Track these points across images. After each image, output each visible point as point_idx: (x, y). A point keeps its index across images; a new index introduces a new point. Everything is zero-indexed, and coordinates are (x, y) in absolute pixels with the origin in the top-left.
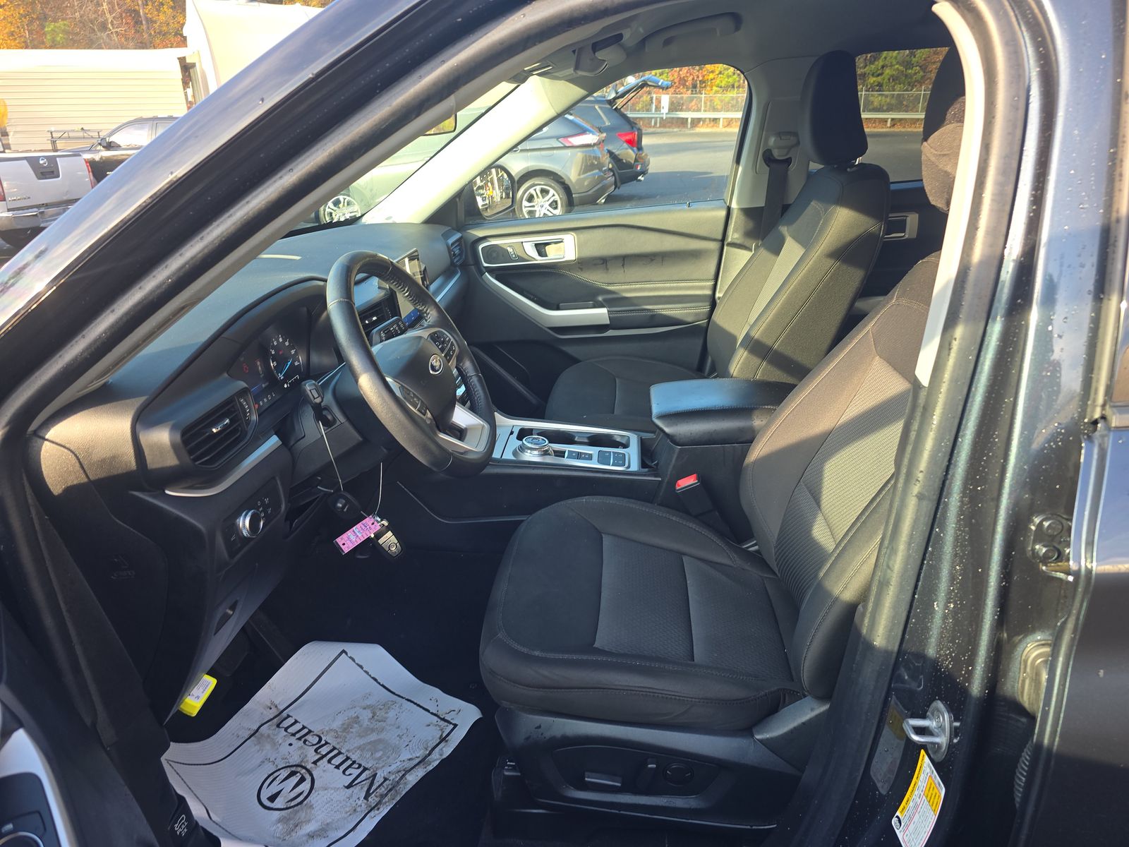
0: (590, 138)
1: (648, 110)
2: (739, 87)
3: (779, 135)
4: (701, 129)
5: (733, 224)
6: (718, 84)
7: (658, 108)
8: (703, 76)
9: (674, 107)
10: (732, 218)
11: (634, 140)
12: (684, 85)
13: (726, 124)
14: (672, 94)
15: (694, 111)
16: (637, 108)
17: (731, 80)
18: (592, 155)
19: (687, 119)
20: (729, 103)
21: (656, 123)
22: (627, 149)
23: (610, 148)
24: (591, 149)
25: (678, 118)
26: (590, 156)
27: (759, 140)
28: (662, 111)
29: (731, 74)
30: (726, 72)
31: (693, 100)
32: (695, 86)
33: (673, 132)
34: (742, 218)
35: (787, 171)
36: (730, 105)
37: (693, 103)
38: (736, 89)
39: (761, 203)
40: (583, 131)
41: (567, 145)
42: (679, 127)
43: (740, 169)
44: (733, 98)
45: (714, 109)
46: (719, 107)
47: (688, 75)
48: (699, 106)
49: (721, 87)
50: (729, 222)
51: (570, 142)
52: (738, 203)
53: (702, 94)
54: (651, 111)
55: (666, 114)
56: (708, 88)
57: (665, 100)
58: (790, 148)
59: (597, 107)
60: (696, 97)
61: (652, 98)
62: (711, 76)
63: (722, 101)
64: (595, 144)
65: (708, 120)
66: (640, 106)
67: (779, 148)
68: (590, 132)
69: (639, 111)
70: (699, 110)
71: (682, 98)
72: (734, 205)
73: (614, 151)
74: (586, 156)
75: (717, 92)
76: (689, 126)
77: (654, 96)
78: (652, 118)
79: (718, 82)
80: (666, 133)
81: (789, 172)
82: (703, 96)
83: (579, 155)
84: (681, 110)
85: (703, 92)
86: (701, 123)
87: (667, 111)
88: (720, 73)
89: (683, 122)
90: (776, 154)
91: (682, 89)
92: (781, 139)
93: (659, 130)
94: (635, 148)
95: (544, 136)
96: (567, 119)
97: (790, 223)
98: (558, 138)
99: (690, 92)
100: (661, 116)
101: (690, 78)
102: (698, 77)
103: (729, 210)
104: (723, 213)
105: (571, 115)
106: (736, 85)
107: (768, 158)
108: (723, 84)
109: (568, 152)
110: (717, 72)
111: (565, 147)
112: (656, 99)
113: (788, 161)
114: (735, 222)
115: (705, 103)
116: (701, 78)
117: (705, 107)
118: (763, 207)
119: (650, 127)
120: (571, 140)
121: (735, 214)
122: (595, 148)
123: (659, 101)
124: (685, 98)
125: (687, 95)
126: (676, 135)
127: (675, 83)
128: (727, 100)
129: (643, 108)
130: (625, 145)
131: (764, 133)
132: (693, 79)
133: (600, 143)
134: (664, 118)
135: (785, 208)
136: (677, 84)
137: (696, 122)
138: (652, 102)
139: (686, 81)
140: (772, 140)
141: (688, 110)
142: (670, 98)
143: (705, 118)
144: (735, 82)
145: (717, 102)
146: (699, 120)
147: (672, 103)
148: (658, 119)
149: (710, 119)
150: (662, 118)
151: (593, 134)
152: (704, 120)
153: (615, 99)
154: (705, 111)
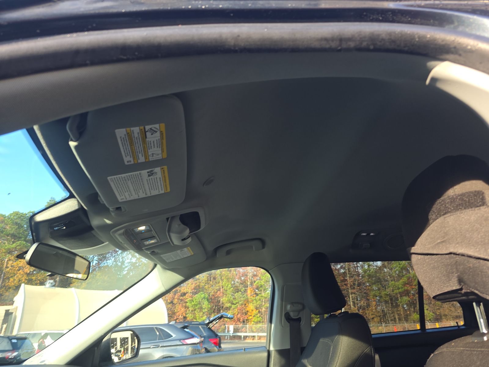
0: (196, 340)
1: (224, 332)
2: (262, 322)
3: (292, 304)
4: (248, 341)
5: (272, 361)
6: (254, 321)
7: (228, 331)
8: (247, 317)
9: (236, 330)
10: (271, 357)
11: (217, 342)
12: (239, 321)
13: (258, 338)
14: (235, 325)
15: (244, 332)
16: (219, 331)
17: (259, 319)
18: (196, 349)
19: (241, 336)
20: (259, 329)
21: (227, 338)
22: (214, 347)
23: (206, 346)
24: (196, 345)
25: (237, 336)
26: (195, 349)
27: (281, 307)
28: (230, 332)
29: (258, 317)
30: (256, 316)
31: (243, 328)
32: (244, 322)
33: (235, 342)
34: (278, 356)
35: (300, 325)
36: (259, 330)
37: (244, 329)
38: (261, 323)
39: (287, 346)
40: (193, 337)
41: (184, 343)
42: (238, 340)
43: (273, 325)
44: (260, 327)
45: (253, 332)
46: (255, 331)
47: (241, 317)
48: (246, 330)
49: (255, 322)
50: (270, 360)
51: (186, 342)
52: (274, 346)
53: (247, 325)
54: (225, 332)
55: (232, 334)
56: (250, 323)
57: (231, 328)
58: (299, 311)
59: (200, 327)
60: (245, 326)
61: (225, 327)
62: (250, 317)
63: (256, 328)
64: (198, 343)
65: (250, 336)
66: (221, 330)
67: (293, 311)
68: (196, 337)
69: (220, 332)
70: (246, 332)
71: (239, 327)
72: (272, 348)
73: (208, 348)
74: (193, 349)
75: (253, 324)
76: (242, 339)
77: (227, 326)
78: (226, 336)
79: (253, 320)
80: (232, 342)
81: (301, 326)
82: (248, 326)
83: (190, 348)
84: (238, 332)
85: (248, 324)
86: (248, 338)
87: (233, 333)
88: (254, 316)
89: (240, 337)
90: (292, 314)
91: (238, 323)
92: (293, 306)
93: (229, 341)
94: (218, 347)
95: (173, 339)
96: (185, 331)
97: (307, 357)
98: (180, 340)
99: (242, 324)
100: (230, 335)
101: (242, 318)
102: (245, 318)
103: (269, 353)
104: (266, 354)
105: (188, 329)
106: (261, 321)
107: (288, 317)
108: (256, 321)
109: (185, 347)
110: (253, 316)
111: (183, 345)
112: (228, 327)
113: (299, 320)
114: (274, 360)
115: (249, 329)
116: (246, 318)
117: (249, 331)
118: (289, 349)
119: (225, 340)
120: (186, 341)
121: (273, 355)
122: (198, 345)
123: (229, 328)
124: (240, 327)
125: (241, 325)
126: (237, 343)
127: (235, 320)
128: (258, 327)
129: (222, 331)
130: (213, 345)
131: (284, 303)
132: (243, 319)
133: (200, 343)
134: (231, 335)
135: (303, 349)
136: (236, 321)
137: (245, 337)
138: (226, 329)
139: (240, 319)
140: (289, 307)
141: (241, 332)
142: (234, 327)
143: (249, 336)
144: (260, 320)
145: (254, 328)
146: (247, 336)
147: (234, 329)
148: (229, 336)
149: (251, 336)
150: (230, 336)
151: (197, 338)
152: (249, 337)
153: (209, 323)
154: (249, 332)
